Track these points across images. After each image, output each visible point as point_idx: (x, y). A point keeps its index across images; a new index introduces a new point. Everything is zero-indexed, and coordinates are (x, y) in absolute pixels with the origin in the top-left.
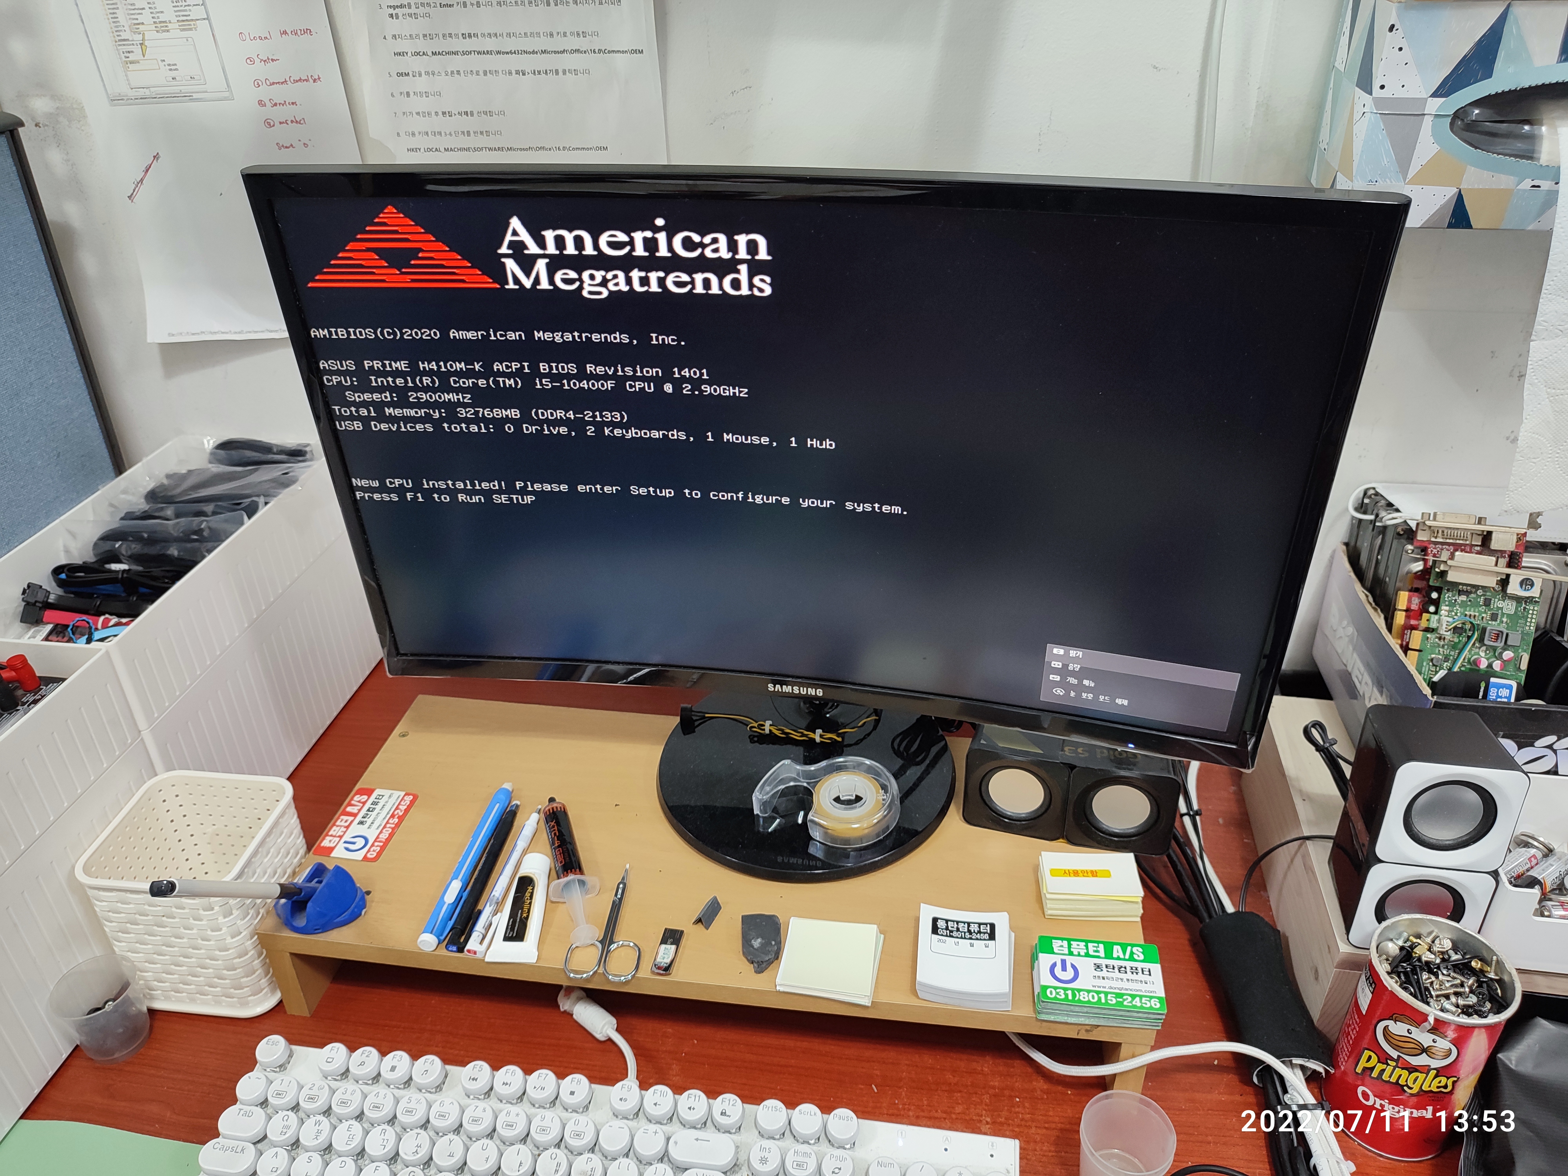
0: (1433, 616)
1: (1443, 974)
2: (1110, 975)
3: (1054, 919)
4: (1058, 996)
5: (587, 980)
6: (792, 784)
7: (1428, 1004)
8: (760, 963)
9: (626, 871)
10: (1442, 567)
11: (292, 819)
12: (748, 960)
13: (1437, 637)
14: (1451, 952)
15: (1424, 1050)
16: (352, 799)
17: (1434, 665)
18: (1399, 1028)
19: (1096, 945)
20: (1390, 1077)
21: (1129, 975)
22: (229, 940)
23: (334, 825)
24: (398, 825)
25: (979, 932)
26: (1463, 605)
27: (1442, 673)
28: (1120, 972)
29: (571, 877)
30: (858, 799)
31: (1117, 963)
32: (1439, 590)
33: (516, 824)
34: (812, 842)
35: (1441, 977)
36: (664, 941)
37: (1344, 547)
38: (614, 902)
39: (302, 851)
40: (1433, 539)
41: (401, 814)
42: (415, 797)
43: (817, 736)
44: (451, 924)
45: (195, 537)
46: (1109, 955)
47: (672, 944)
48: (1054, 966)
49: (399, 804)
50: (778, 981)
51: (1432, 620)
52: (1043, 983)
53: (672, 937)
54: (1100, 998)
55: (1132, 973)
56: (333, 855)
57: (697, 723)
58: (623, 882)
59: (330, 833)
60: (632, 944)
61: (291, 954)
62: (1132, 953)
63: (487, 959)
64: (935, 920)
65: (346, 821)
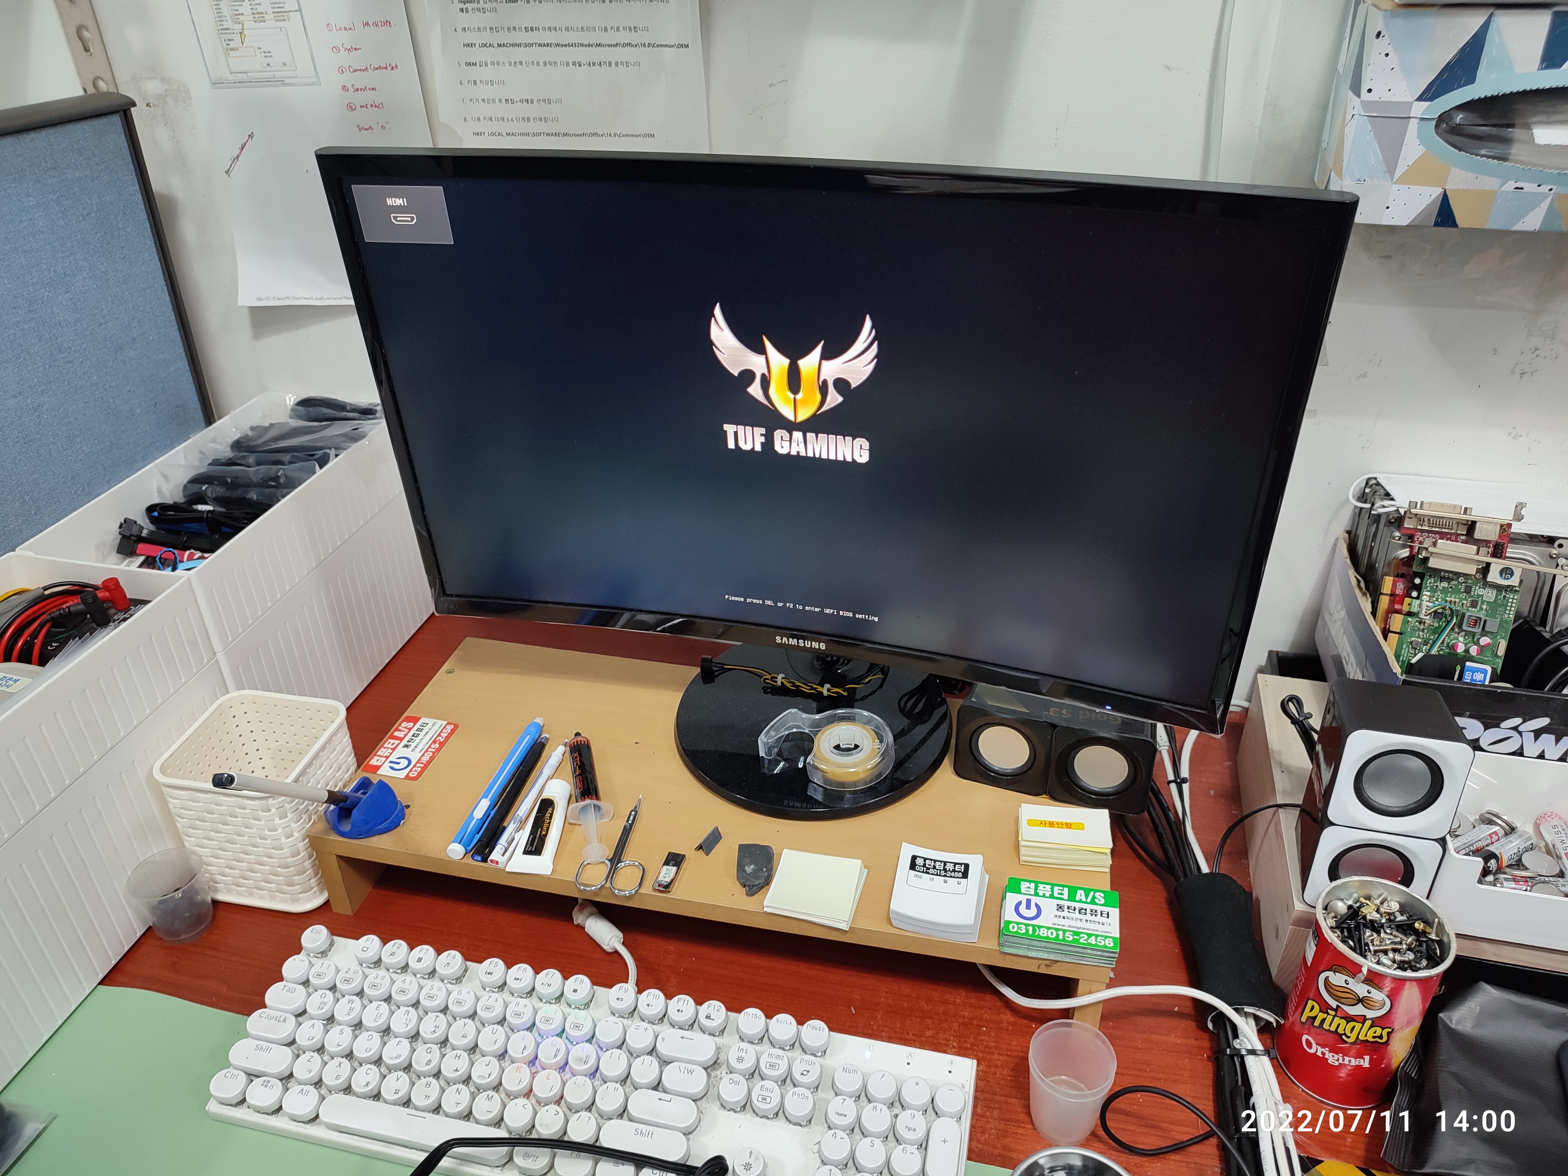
0: (1414, 600)
1: (1386, 933)
2: (1070, 915)
3: (1029, 865)
4: (1019, 931)
5: (596, 893)
6: (794, 730)
7: (1365, 957)
8: (751, 887)
9: (640, 800)
10: (1424, 554)
11: (344, 738)
12: (741, 884)
13: (1417, 621)
14: (1398, 914)
15: (1360, 1001)
16: (400, 725)
17: (1413, 648)
18: (1338, 979)
19: (1061, 888)
20: (1330, 1025)
21: (1088, 916)
22: (283, 840)
23: (382, 746)
24: (438, 750)
25: (954, 871)
26: (1445, 591)
27: (1420, 655)
28: (1080, 913)
29: (588, 801)
30: (856, 747)
31: (1078, 905)
32: (1422, 576)
33: (544, 754)
34: (811, 784)
35: (1382, 935)
36: (667, 863)
37: (1347, 535)
38: (625, 827)
39: (353, 768)
40: (1419, 527)
41: (442, 740)
42: (456, 727)
43: (825, 690)
44: (478, 837)
45: (273, 484)
46: (1072, 898)
47: (673, 865)
48: (1019, 903)
49: (441, 732)
50: (766, 903)
51: (1413, 604)
52: (1007, 918)
53: (675, 860)
54: (1058, 935)
55: (1092, 915)
56: (379, 772)
57: (716, 674)
58: (635, 810)
59: (378, 754)
60: (637, 863)
61: (340, 857)
62: (1094, 897)
63: (507, 869)
64: (914, 858)
65: (393, 744)
